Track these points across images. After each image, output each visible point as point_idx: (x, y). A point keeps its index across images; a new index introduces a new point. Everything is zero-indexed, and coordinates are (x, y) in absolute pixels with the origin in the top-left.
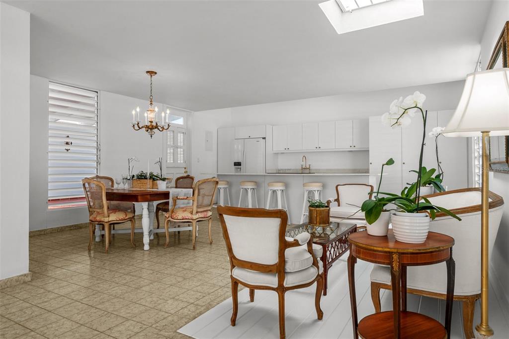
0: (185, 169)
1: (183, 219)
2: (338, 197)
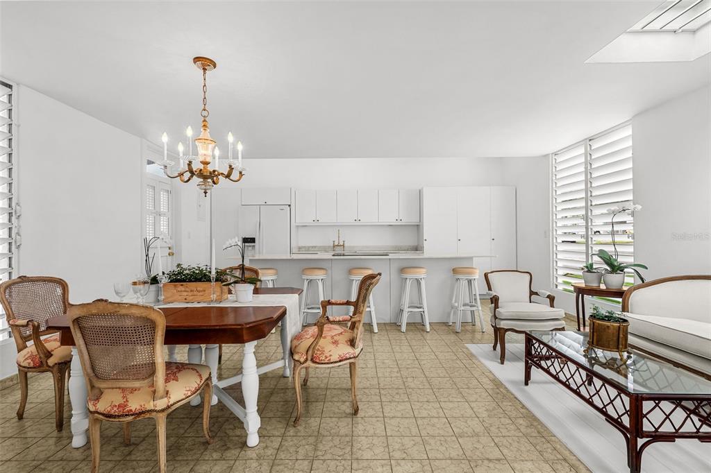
0: (170, 248)
1: (340, 361)
2: (490, 289)
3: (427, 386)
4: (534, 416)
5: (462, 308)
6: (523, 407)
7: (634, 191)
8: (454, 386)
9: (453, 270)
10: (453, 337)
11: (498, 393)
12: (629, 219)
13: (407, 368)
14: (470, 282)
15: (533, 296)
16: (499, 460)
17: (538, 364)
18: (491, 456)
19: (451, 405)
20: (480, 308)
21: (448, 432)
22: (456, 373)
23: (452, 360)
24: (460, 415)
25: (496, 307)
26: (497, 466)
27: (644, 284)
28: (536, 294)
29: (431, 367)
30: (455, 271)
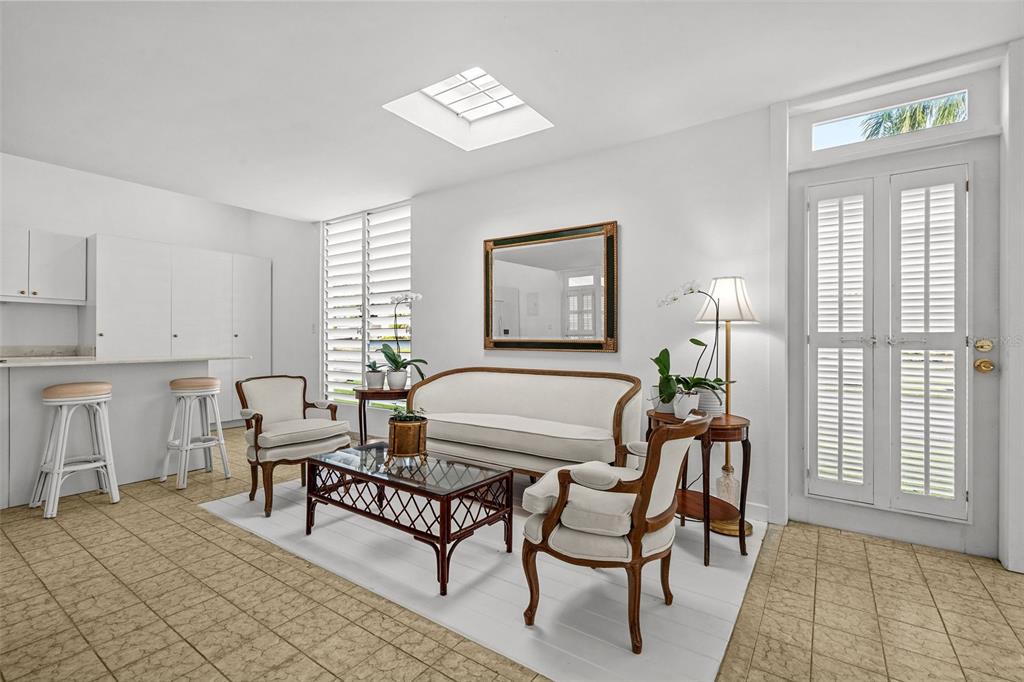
2: (244, 405)
3: (130, 599)
4: (326, 571)
5: (191, 446)
6: (310, 565)
7: (412, 280)
8: (190, 579)
9: (172, 382)
10: (173, 501)
11: (270, 561)
12: (407, 311)
13: (74, 585)
14: (203, 401)
15: (309, 410)
16: (290, 660)
17: (326, 499)
18: (278, 660)
19: (189, 614)
20: (223, 441)
21: (192, 663)
22: (190, 557)
23: (179, 537)
24: (209, 623)
25: (258, 431)
26: (291, 670)
27: (425, 381)
28: (313, 405)
29: (134, 564)
30: (174, 384)
